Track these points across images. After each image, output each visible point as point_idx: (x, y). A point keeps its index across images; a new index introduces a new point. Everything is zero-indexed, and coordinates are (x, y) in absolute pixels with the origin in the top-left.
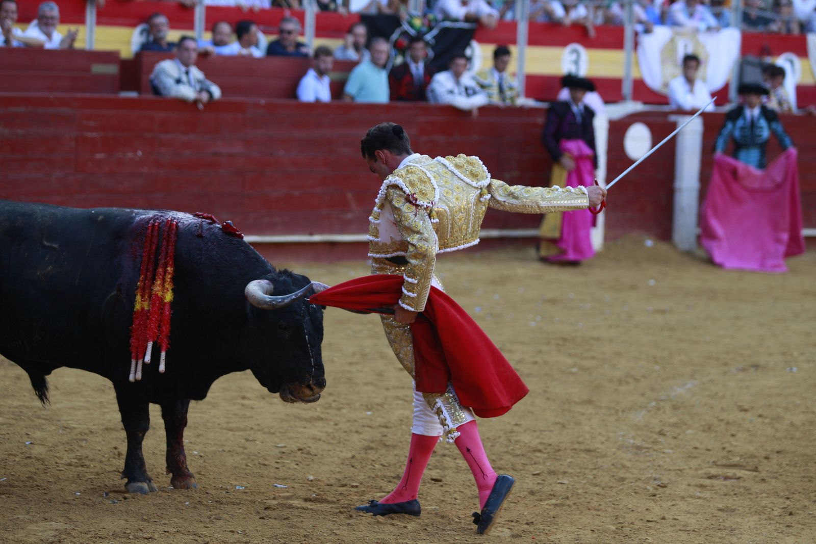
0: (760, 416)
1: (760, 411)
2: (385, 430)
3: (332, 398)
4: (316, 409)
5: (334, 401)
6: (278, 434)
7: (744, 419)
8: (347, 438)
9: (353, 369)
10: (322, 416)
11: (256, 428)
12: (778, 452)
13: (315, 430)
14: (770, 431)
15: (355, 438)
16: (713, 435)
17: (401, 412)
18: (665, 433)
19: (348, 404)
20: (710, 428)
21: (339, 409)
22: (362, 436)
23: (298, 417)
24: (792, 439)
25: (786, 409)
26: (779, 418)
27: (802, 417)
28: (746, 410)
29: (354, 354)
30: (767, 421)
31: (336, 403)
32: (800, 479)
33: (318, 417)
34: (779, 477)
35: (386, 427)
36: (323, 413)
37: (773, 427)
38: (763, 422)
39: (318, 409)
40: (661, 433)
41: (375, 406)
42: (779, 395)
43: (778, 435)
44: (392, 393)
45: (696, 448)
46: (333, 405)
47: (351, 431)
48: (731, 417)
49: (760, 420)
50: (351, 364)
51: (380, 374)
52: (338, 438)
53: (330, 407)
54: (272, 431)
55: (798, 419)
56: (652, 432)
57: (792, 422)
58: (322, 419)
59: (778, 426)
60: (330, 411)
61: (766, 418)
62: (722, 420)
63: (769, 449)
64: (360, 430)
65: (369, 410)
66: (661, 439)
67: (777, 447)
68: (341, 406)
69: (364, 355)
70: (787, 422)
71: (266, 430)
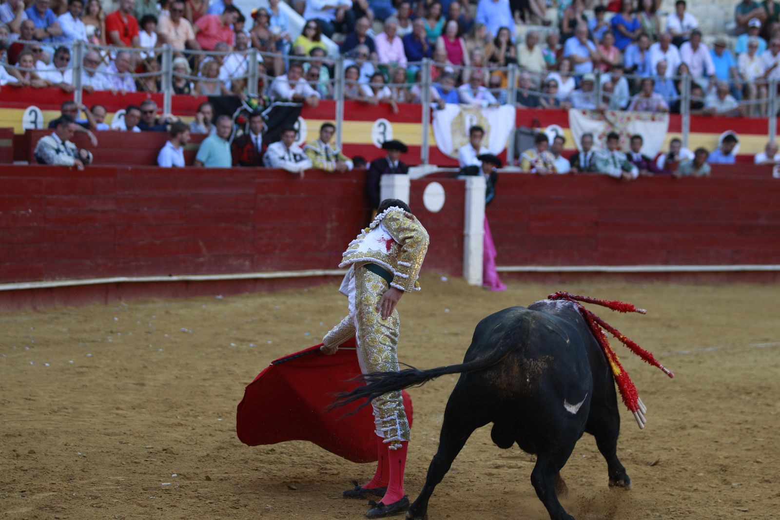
3: (190, 408)
4: (177, 417)
5: (192, 410)
6: (146, 438)
8: (203, 440)
9: (206, 384)
10: (182, 422)
11: (129, 433)
13: (176, 434)
15: (209, 440)
19: (203, 413)
21: (196, 417)
22: (214, 438)
23: (162, 424)
29: (207, 372)
31: (193, 412)
33: (179, 423)
36: (183, 420)
39: (178, 417)
41: (224, 414)
45: (485, 444)
46: (191, 413)
47: (206, 434)
50: (204, 380)
51: (228, 388)
52: (195, 440)
53: (188, 415)
54: (142, 435)
58: (182, 425)
60: (187, 418)
64: (213, 433)
65: (220, 417)
68: (197, 414)
69: (215, 373)
71: (137, 435)
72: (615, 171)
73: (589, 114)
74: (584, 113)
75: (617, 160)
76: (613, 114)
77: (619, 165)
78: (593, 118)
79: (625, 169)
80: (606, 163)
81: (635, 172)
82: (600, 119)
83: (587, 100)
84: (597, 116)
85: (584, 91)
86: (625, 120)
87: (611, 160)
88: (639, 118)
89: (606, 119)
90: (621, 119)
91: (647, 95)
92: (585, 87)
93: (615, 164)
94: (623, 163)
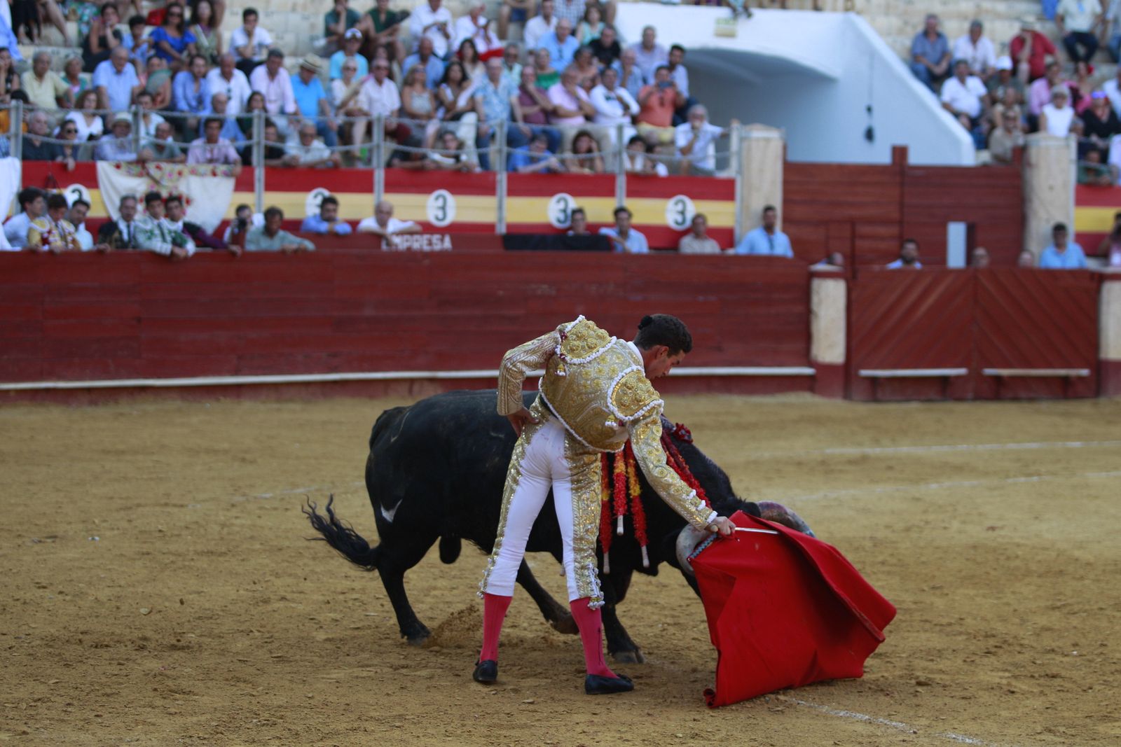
0: (61, 593)
1: (60, 588)
7: (42, 597)
14: (72, 609)
16: (9, 616)
20: (4, 609)
24: (97, 617)
25: (90, 584)
26: (81, 595)
27: (108, 592)
28: (44, 587)
30: (68, 598)
32: (107, 662)
34: (85, 661)
37: (75, 606)
38: (64, 600)
42: (82, 568)
43: (81, 613)
48: (28, 596)
49: (61, 597)
55: (104, 594)
57: (96, 599)
59: (81, 603)
61: (67, 595)
62: (18, 600)
63: (73, 629)
67: (83, 628)
70: (91, 598)
72: (164, 247)
74: (118, 167)
75: (166, 232)
76: (158, 167)
77: (169, 238)
78: (130, 174)
79: (178, 242)
80: (150, 235)
81: (191, 247)
82: (140, 175)
83: (122, 148)
84: (137, 169)
85: (117, 137)
86: (175, 176)
87: (157, 232)
88: (194, 172)
89: (148, 175)
90: (170, 175)
91: (211, 140)
92: (118, 130)
93: (163, 235)
94: (173, 234)
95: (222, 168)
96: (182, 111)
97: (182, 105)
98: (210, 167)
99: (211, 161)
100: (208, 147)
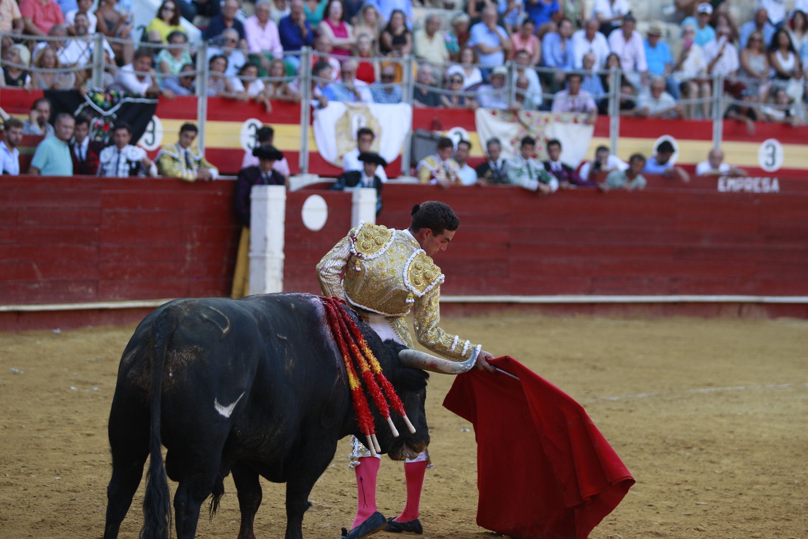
0: (436, 475)
1: (436, 471)
2: (73, 494)
3: (22, 464)
4: (6, 476)
5: (23, 467)
8: (37, 503)
9: (41, 435)
10: (12, 481)
12: (453, 510)
13: (5, 496)
14: (446, 490)
15: (45, 502)
16: (391, 494)
17: (89, 476)
18: (345, 494)
19: (37, 470)
20: (388, 488)
21: (29, 474)
22: (51, 500)
24: (466, 497)
26: (453, 477)
29: (42, 421)
30: (442, 480)
31: (25, 469)
33: (8, 482)
35: (75, 491)
36: (12, 478)
37: (448, 487)
38: (439, 482)
39: (7, 475)
40: (342, 494)
41: (62, 471)
42: (454, 455)
43: (453, 493)
44: (80, 458)
46: (22, 470)
47: (40, 496)
49: (436, 479)
50: (39, 430)
51: (68, 440)
52: (27, 503)
53: (19, 473)
56: (332, 492)
57: (466, 481)
58: (11, 484)
59: (453, 485)
60: (18, 477)
61: (441, 477)
62: (399, 480)
63: (445, 507)
64: (49, 494)
65: (58, 475)
66: (341, 498)
67: (453, 505)
68: (31, 472)
69: (51, 422)
70: (462, 481)
72: (531, 183)
73: (499, 115)
74: (494, 113)
75: (533, 170)
76: (528, 115)
77: (535, 176)
78: (503, 120)
79: (542, 180)
80: (520, 172)
81: (554, 184)
82: (512, 121)
83: (497, 97)
84: (510, 116)
85: (495, 87)
86: (542, 122)
87: (525, 170)
88: (558, 120)
89: (520, 121)
90: (538, 121)
91: (573, 93)
92: (496, 81)
93: (530, 174)
94: (539, 173)
95: (582, 117)
96: (550, 67)
97: (550, 61)
98: (571, 116)
99: (573, 110)
100: (571, 98)
